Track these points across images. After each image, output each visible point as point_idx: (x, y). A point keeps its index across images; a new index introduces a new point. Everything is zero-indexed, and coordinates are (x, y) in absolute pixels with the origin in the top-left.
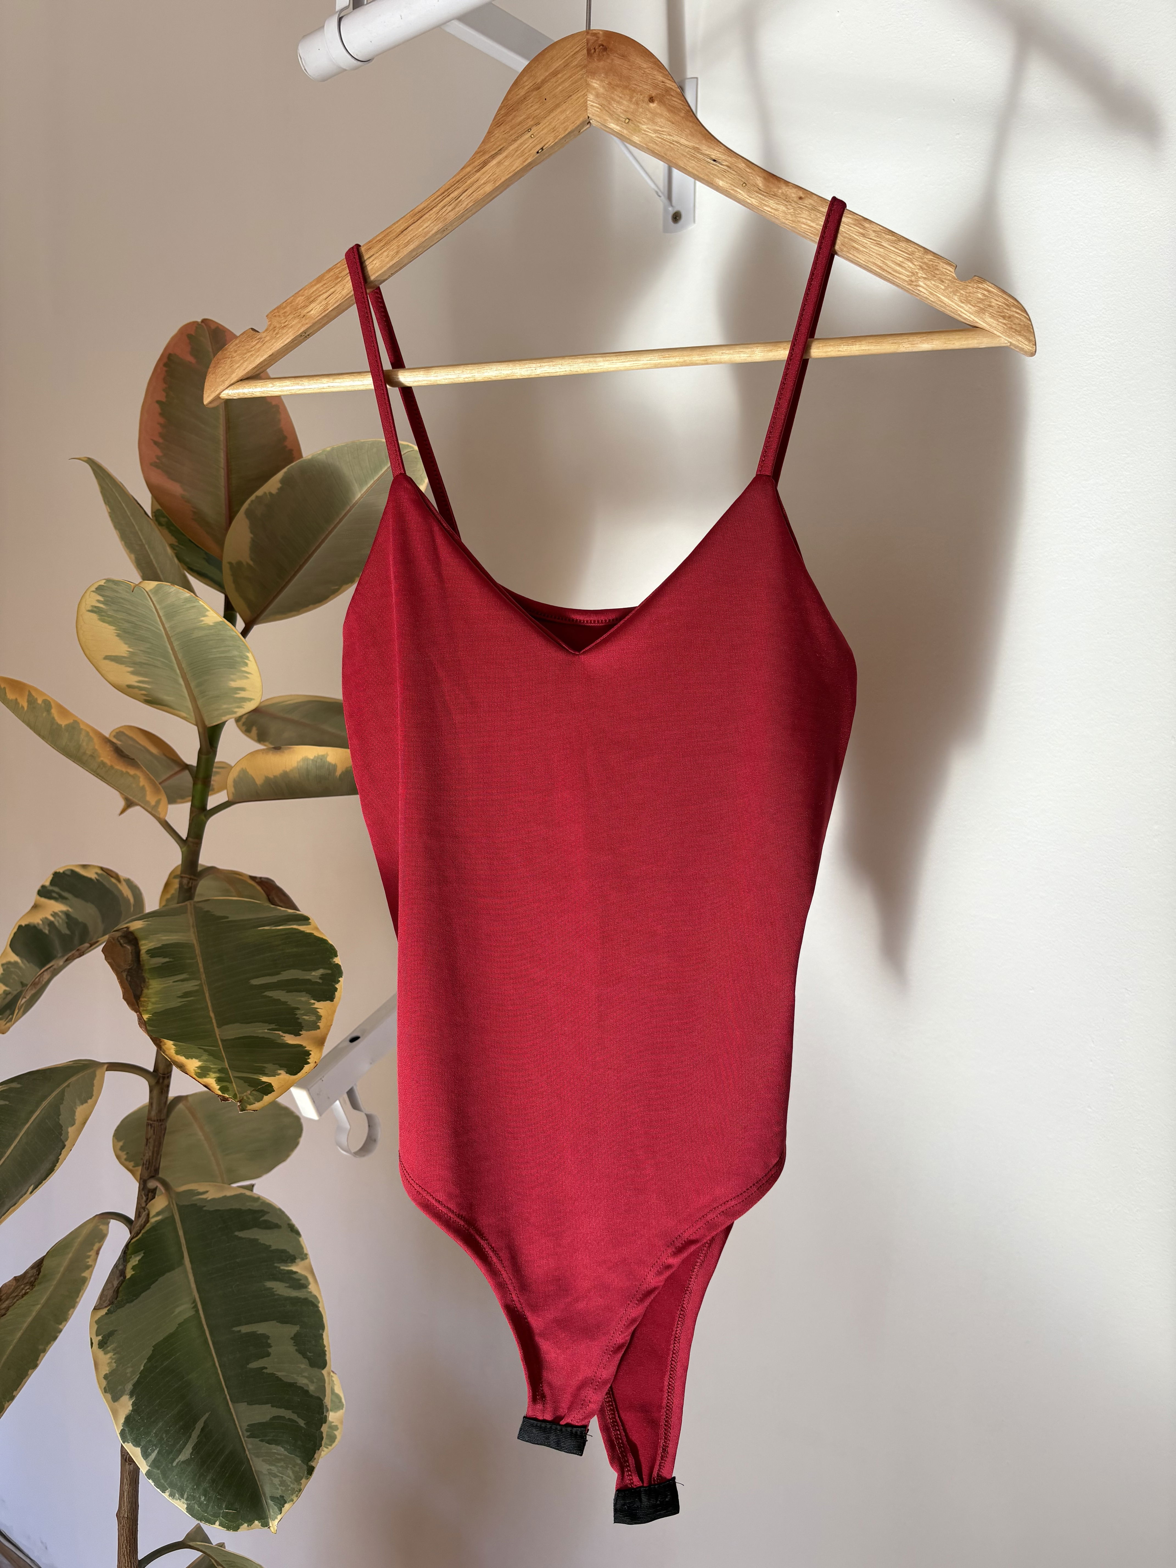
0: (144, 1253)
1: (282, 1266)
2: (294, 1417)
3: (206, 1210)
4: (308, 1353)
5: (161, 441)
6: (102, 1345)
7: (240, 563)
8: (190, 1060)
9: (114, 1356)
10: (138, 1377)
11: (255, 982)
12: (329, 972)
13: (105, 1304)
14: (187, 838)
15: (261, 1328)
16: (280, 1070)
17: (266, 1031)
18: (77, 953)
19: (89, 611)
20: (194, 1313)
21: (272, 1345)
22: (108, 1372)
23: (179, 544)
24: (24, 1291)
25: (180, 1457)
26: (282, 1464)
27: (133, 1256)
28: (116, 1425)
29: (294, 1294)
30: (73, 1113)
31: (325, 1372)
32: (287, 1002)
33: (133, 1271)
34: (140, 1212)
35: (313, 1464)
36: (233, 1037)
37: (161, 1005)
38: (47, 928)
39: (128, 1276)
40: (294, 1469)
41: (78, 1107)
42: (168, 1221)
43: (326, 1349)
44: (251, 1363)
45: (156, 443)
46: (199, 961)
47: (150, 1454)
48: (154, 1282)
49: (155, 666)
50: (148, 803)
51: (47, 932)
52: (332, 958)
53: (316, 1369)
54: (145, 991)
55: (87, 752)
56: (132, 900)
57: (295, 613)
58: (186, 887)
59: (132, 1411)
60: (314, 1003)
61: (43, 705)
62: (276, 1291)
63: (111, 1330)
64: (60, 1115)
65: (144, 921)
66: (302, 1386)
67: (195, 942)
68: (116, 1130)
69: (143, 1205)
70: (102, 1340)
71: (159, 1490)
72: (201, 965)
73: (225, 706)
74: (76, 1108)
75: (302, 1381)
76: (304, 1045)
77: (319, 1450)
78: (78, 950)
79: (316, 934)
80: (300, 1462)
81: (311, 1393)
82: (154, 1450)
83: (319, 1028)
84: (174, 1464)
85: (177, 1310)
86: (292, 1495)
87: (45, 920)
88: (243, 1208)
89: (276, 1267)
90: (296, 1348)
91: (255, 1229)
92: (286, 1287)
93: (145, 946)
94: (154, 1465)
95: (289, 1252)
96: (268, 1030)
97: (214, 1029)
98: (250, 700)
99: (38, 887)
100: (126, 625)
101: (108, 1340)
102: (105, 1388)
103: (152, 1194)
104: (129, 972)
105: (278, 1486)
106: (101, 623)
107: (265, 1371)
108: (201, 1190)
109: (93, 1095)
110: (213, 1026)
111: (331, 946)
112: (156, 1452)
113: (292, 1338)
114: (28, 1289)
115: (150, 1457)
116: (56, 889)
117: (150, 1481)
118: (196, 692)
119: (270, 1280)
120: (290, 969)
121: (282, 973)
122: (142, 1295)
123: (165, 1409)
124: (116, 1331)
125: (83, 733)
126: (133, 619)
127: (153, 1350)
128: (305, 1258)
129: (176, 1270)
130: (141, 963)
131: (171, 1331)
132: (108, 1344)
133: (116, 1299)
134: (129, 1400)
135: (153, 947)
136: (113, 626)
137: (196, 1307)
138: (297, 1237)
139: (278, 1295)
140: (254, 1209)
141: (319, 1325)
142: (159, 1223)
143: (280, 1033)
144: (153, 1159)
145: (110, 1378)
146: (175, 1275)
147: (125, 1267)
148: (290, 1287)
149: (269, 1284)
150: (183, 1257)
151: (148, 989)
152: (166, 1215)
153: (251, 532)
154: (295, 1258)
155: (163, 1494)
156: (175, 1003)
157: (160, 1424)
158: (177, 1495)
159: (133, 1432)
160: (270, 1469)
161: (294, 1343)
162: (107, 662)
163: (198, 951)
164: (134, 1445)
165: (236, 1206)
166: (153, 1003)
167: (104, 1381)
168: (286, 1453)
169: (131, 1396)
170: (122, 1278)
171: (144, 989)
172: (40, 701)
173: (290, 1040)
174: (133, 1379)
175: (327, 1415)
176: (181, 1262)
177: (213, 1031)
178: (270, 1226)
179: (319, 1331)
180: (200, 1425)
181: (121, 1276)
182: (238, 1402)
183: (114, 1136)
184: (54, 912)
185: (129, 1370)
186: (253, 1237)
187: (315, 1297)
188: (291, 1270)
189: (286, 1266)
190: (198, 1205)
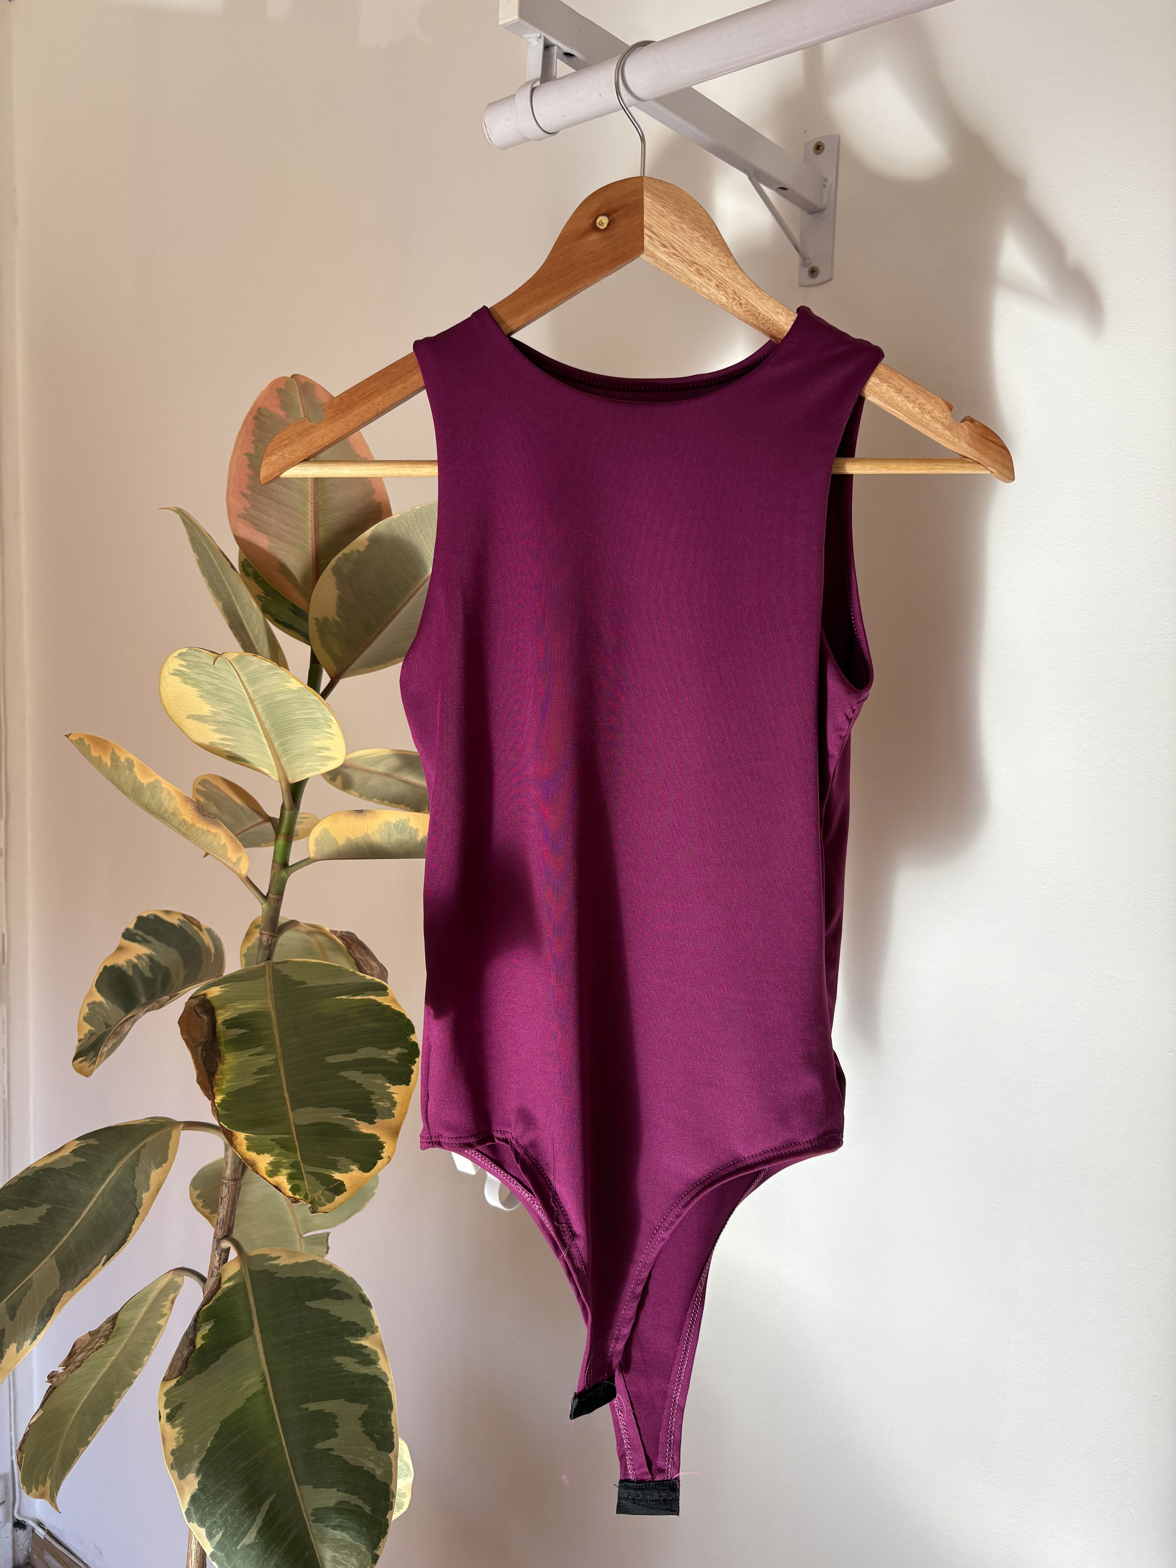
0: (214, 1322)
1: (352, 1340)
2: (360, 1503)
3: (277, 1277)
4: (375, 1435)
5: (249, 492)
6: (170, 1418)
7: (326, 620)
8: (262, 1155)
9: (182, 1431)
10: (204, 1455)
11: (331, 1060)
12: (406, 1051)
13: (174, 1375)
14: (268, 894)
15: (328, 1406)
16: (353, 1165)
17: (340, 1117)
18: (157, 1005)
19: (172, 674)
20: (262, 1387)
21: (339, 1425)
22: (175, 1448)
23: (266, 595)
24: (98, 1344)
25: (244, 1541)
26: (347, 1551)
27: (203, 1324)
28: (182, 1504)
29: (364, 1370)
30: (148, 1177)
31: (391, 1455)
32: (362, 1085)
33: (203, 1340)
34: (213, 1272)
35: (378, 1552)
36: (307, 1123)
37: (236, 1083)
38: (131, 969)
39: (198, 1345)
40: (358, 1557)
41: (152, 1171)
42: (238, 1288)
43: (393, 1430)
44: (317, 1443)
45: (244, 495)
46: (275, 1032)
47: (215, 1536)
48: (223, 1353)
49: (238, 725)
50: (228, 859)
51: (130, 973)
52: (409, 1035)
53: (383, 1453)
54: (220, 1067)
55: (168, 810)
56: (213, 950)
57: (380, 666)
58: (265, 944)
59: (198, 1490)
60: (389, 1087)
61: (126, 763)
62: (345, 1367)
63: (180, 1402)
64: (135, 1178)
65: (221, 988)
66: (369, 1469)
67: (272, 1010)
68: (192, 1180)
69: (217, 1264)
70: (171, 1413)
72: (277, 1037)
73: (308, 764)
74: (151, 1172)
75: (369, 1465)
76: (378, 1135)
77: (384, 1537)
78: (158, 1002)
79: (394, 1007)
80: (364, 1550)
81: (378, 1478)
82: (219, 1532)
83: (394, 1117)
84: (239, 1547)
85: (246, 1384)
87: (129, 962)
88: (315, 1276)
89: (346, 1341)
90: (363, 1429)
91: (327, 1299)
92: (354, 1362)
93: (222, 1016)
94: (219, 1546)
95: (359, 1325)
96: (342, 1116)
97: (288, 1111)
98: (334, 759)
99: (123, 930)
100: (209, 687)
101: (176, 1413)
102: (172, 1464)
103: (226, 1254)
104: (205, 1045)
106: (185, 685)
107: (331, 1452)
108: (273, 1255)
109: (167, 1160)
110: (287, 1108)
111: (409, 1021)
112: (221, 1534)
113: (360, 1419)
114: (102, 1342)
115: (215, 1539)
116: (140, 932)
118: (279, 750)
119: (338, 1354)
120: (366, 1047)
121: (358, 1050)
122: (211, 1366)
123: (231, 1489)
124: (185, 1403)
125: (165, 792)
126: (216, 682)
127: (220, 1427)
128: (375, 1331)
129: (246, 1340)
130: (217, 1035)
131: (239, 1407)
132: (176, 1417)
133: (185, 1370)
134: (196, 1479)
135: (229, 1018)
136: (197, 688)
137: (264, 1380)
138: (369, 1308)
139: (347, 1371)
140: (326, 1277)
141: (388, 1405)
142: (229, 1289)
143: (354, 1119)
144: (226, 1219)
145: (177, 1454)
146: (245, 1346)
147: (195, 1336)
148: (359, 1363)
149: (339, 1359)
150: (253, 1327)
151: (223, 1064)
152: (238, 1280)
153: (338, 589)
154: (365, 1332)
156: (250, 1081)
157: (226, 1505)
159: (198, 1512)
160: (335, 1556)
161: (362, 1424)
162: (190, 721)
163: (274, 1022)
164: (198, 1525)
165: (308, 1274)
166: (228, 1081)
167: (172, 1456)
168: (351, 1540)
169: (197, 1475)
170: (191, 1348)
171: (219, 1064)
172: (122, 760)
173: (364, 1128)
174: (199, 1457)
175: (393, 1501)
176: (251, 1333)
177: (286, 1114)
178: (342, 1296)
179: (387, 1411)
180: (265, 1507)
181: (190, 1345)
182: (303, 1485)
183: (190, 1185)
184: (137, 954)
185: (196, 1446)
186: (323, 1308)
187: (385, 1373)
188: (361, 1344)
189: (356, 1340)
190: (270, 1271)
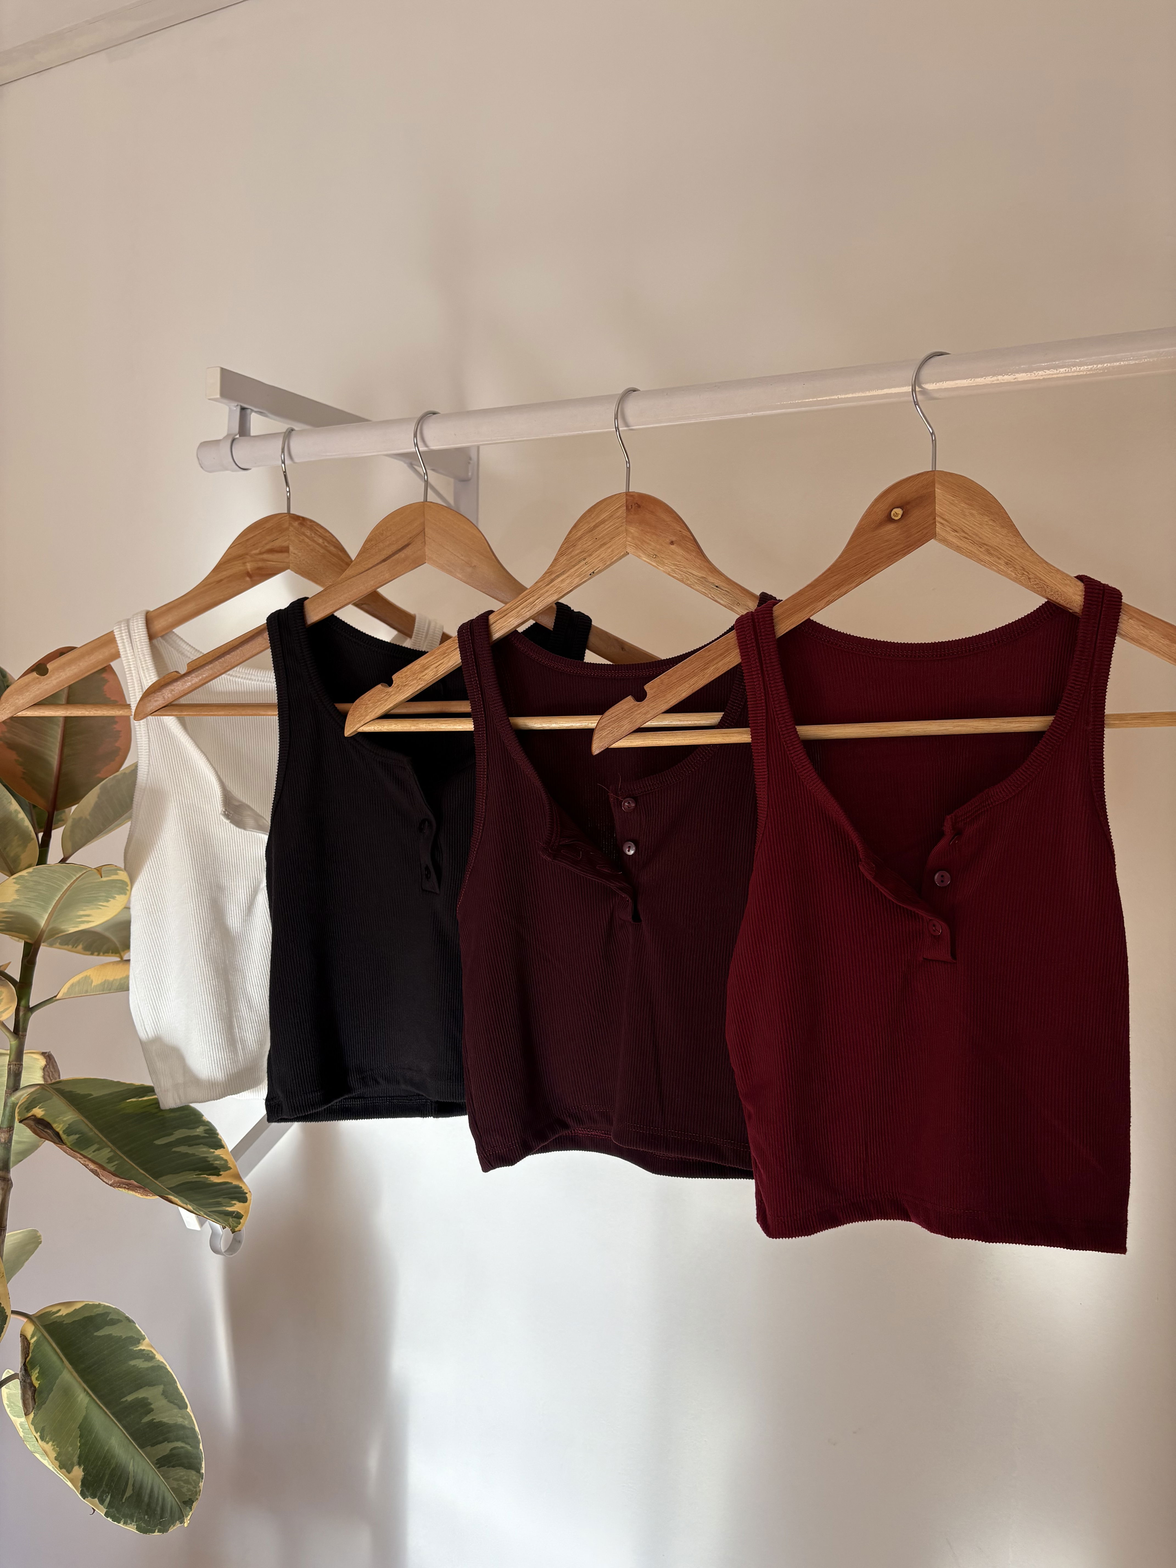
0: (39, 1366)
1: (134, 1348)
2: (184, 1444)
3: (66, 1324)
4: (174, 1401)
6: (42, 1438)
9: (54, 1444)
10: (78, 1451)
11: (158, 1142)
12: (207, 1128)
13: (31, 1411)
14: (14, 1030)
15: (141, 1394)
16: (232, 1201)
20: (89, 1398)
21: (152, 1402)
22: (56, 1455)
25: (126, 1494)
27: (31, 1370)
28: (77, 1489)
29: (150, 1364)
31: (188, 1410)
32: (195, 1154)
33: (38, 1381)
35: (201, 1473)
36: (176, 1184)
39: (38, 1386)
42: (43, 1340)
43: (183, 1395)
44: (143, 1419)
46: (96, 1133)
47: (105, 1500)
48: (55, 1386)
52: (200, 1118)
53: (182, 1410)
59: (84, 1475)
60: (213, 1152)
62: (139, 1366)
63: (42, 1426)
66: (181, 1423)
67: (82, 1120)
70: (41, 1435)
71: (115, 1523)
72: (100, 1136)
75: (180, 1421)
76: (231, 1181)
80: (193, 1473)
81: (188, 1425)
82: (106, 1497)
83: (231, 1168)
84: (123, 1501)
85: (80, 1399)
86: (196, 1495)
88: (95, 1314)
89: (131, 1349)
90: (167, 1400)
91: (107, 1327)
92: (143, 1361)
93: (60, 1131)
94: (110, 1506)
95: (133, 1337)
96: (195, 1176)
97: (155, 1181)
101: (44, 1434)
102: (59, 1466)
105: (186, 1493)
107: (154, 1421)
108: (55, 1311)
110: (151, 1179)
112: (109, 1497)
113: (162, 1394)
115: (106, 1502)
117: (109, 1519)
119: (131, 1360)
120: (178, 1130)
121: (174, 1133)
122: (50, 1397)
124: (45, 1426)
127: (80, 1431)
128: (143, 1339)
129: (64, 1372)
131: (85, 1414)
132: (46, 1436)
133: (36, 1403)
134: (79, 1469)
135: (66, 1131)
137: (88, 1393)
138: (134, 1325)
139: (141, 1368)
140: (101, 1312)
141: (173, 1381)
142: (36, 1342)
143: (205, 1176)
145: (60, 1459)
146: (66, 1376)
147: (31, 1380)
148: (145, 1361)
149: (132, 1363)
150: (64, 1362)
152: (39, 1335)
154: (140, 1340)
155: (119, 1524)
157: (106, 1477)
158: (129, 1521)
159: (88, 1490)
160: (178, 1484)
161: (165, 1397)
163: (88, 1125)
164: (92, 1498)
165: (87, 1314)
167: (57, 1461)
169: (80, 1466)
170: (33, 1388)
173: (217, 1180)
174: (76, 1454)
176: (65, 1366)
178: (113, 1322)
179: (175, 1384)
181: (31, 1387)
182: (144, 1448)
185: (70, 1449)
186: (107, 1333)
187: (160, 1363)
188: (141, 1349)
189: (137, 1347)
190: (58, 1321)
